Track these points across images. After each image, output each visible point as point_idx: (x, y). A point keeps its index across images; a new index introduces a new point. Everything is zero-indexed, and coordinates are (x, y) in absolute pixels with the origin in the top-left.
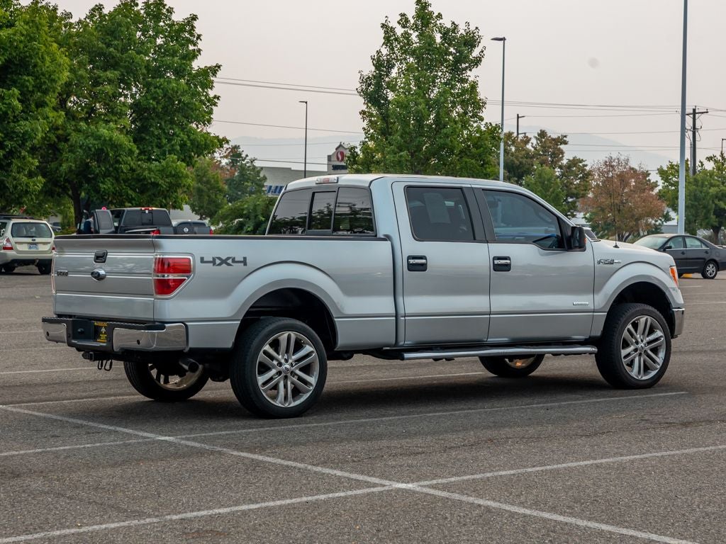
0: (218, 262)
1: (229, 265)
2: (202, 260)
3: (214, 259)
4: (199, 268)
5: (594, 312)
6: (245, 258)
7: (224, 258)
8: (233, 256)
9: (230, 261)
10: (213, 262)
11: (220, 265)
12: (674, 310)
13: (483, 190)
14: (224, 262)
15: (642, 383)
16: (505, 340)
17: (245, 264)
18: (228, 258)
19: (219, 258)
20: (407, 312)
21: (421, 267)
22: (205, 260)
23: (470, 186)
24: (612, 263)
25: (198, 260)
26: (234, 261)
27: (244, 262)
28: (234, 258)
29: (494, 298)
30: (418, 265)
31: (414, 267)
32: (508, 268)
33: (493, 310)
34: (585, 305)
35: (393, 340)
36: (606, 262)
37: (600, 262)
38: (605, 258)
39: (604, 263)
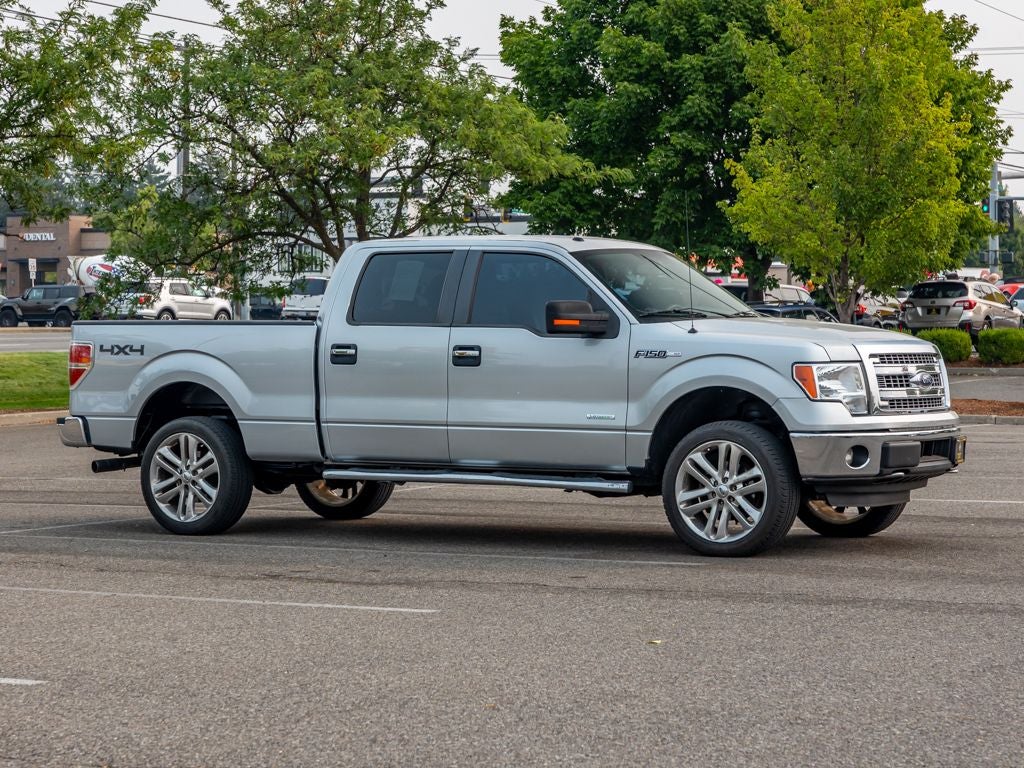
0: (116, 350)
1: (126, 354)
2: (102, 348)
3: (113, 347)
4: (98, 356)
5: (626, 430)
6: (142, 347)
7: (122, 346)
8: (131, 344)
9: (127, 350)
10: (111, 351)
11: (117, 353)
12: (791, 434)
13: (486, 252)
14: (122, 350)
15: (717, 547)
17: (143, 353)
18: (126, 346)
19: (118, 346)
20: (331, 416)
21: (350, 359)
22: (104, 348)
23: (467, 248)
24: (662, 355)
25: (98, 348)
26: (132, 350)
27: (141, 351)
28: (132, 346)
29: (454, 403)
30: (344, 356)
31: (339, 359)
32: (476, 362)
33: (451, 419)
34: (609, 418)
35: (318, 452)
36: (649, 354)
37: (637, 355)
38: (650, 349)
39: (646, 356)
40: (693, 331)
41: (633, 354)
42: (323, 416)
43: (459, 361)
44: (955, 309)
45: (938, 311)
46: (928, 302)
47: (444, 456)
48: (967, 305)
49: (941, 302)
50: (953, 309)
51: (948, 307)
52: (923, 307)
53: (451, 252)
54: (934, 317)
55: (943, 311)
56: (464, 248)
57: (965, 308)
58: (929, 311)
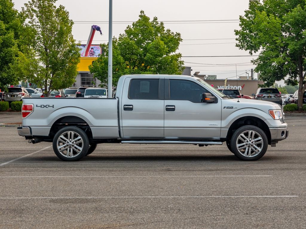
0: (43, 106)
1: (47, 107)
2: (37, 106)
4: (36, 108)
5: (221, 128)
6: (53, 105)
7: (45, 105)
8: (49, 104)
9: (47, 106)
10: (41, 106)
11: (43, 107)
12: (270, 128)
13: (170, 79)
14: (45, 106)
15: (249, 158)
16: (176, 138)
17: (53, 107)
18: (47, 105)
19: (43, 105)
20: (123, 125)
21: (130, 109)
22: (38, 106)
23: (164, 78)
24: (232, 108)
25: (35, 106)
26: (49, 106)
27: (53, 106)
29: (166, 121)
30: (129, 108)
31: (126, 109)
32: (173, 110)
33: (165, 126)
34: (216, 125)
35: (118, 136)
36: (228, 108)
37: (224, 108)
38: (228, 106)
39: (227, 108)
40: (238, 101)
41: (223, 107)
42: (121, 125)
43: (167, 110)
44: (19, 95)
45: (14, 96)
46: (11, 93)
47: (163, 136)
48: (22, 94)
49: (15, 93)
50: (18, 95)
51: (17, 95)
52: (9, 95)
53: (159, 79)
54: (13, 98)
55: (16, 96)
56: (163, 78)
57: (22, 95)
58: (11, 96)
